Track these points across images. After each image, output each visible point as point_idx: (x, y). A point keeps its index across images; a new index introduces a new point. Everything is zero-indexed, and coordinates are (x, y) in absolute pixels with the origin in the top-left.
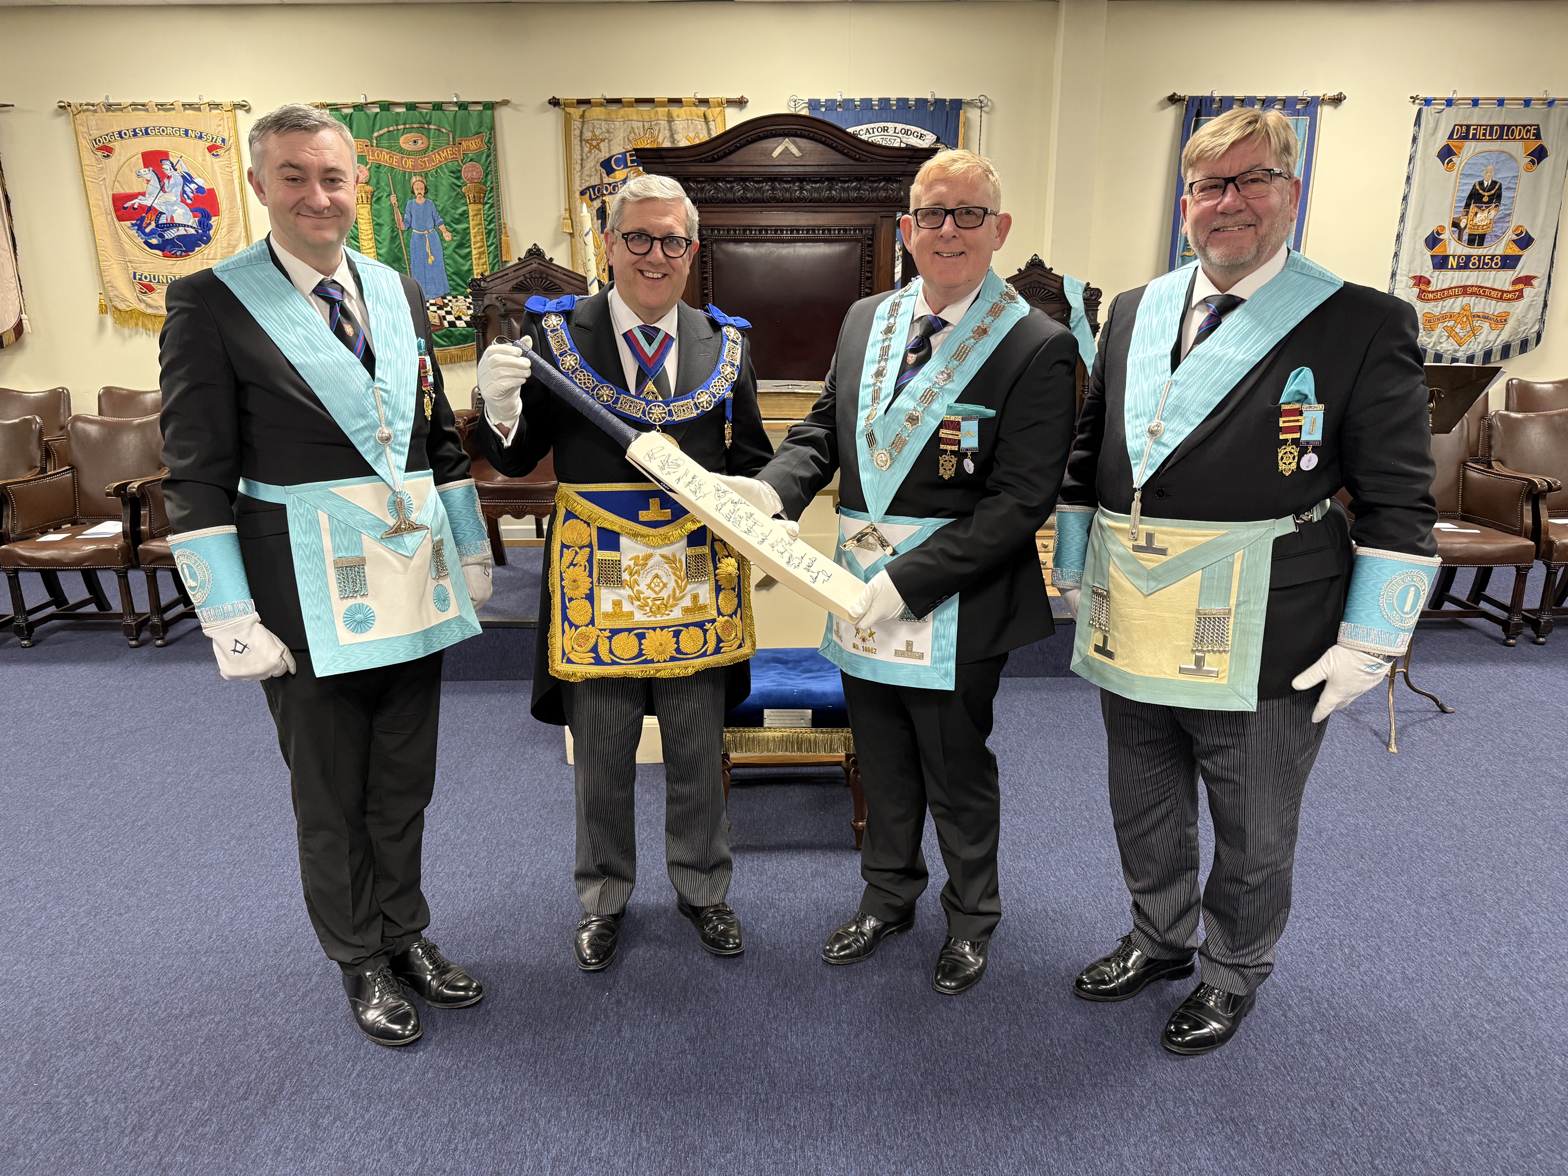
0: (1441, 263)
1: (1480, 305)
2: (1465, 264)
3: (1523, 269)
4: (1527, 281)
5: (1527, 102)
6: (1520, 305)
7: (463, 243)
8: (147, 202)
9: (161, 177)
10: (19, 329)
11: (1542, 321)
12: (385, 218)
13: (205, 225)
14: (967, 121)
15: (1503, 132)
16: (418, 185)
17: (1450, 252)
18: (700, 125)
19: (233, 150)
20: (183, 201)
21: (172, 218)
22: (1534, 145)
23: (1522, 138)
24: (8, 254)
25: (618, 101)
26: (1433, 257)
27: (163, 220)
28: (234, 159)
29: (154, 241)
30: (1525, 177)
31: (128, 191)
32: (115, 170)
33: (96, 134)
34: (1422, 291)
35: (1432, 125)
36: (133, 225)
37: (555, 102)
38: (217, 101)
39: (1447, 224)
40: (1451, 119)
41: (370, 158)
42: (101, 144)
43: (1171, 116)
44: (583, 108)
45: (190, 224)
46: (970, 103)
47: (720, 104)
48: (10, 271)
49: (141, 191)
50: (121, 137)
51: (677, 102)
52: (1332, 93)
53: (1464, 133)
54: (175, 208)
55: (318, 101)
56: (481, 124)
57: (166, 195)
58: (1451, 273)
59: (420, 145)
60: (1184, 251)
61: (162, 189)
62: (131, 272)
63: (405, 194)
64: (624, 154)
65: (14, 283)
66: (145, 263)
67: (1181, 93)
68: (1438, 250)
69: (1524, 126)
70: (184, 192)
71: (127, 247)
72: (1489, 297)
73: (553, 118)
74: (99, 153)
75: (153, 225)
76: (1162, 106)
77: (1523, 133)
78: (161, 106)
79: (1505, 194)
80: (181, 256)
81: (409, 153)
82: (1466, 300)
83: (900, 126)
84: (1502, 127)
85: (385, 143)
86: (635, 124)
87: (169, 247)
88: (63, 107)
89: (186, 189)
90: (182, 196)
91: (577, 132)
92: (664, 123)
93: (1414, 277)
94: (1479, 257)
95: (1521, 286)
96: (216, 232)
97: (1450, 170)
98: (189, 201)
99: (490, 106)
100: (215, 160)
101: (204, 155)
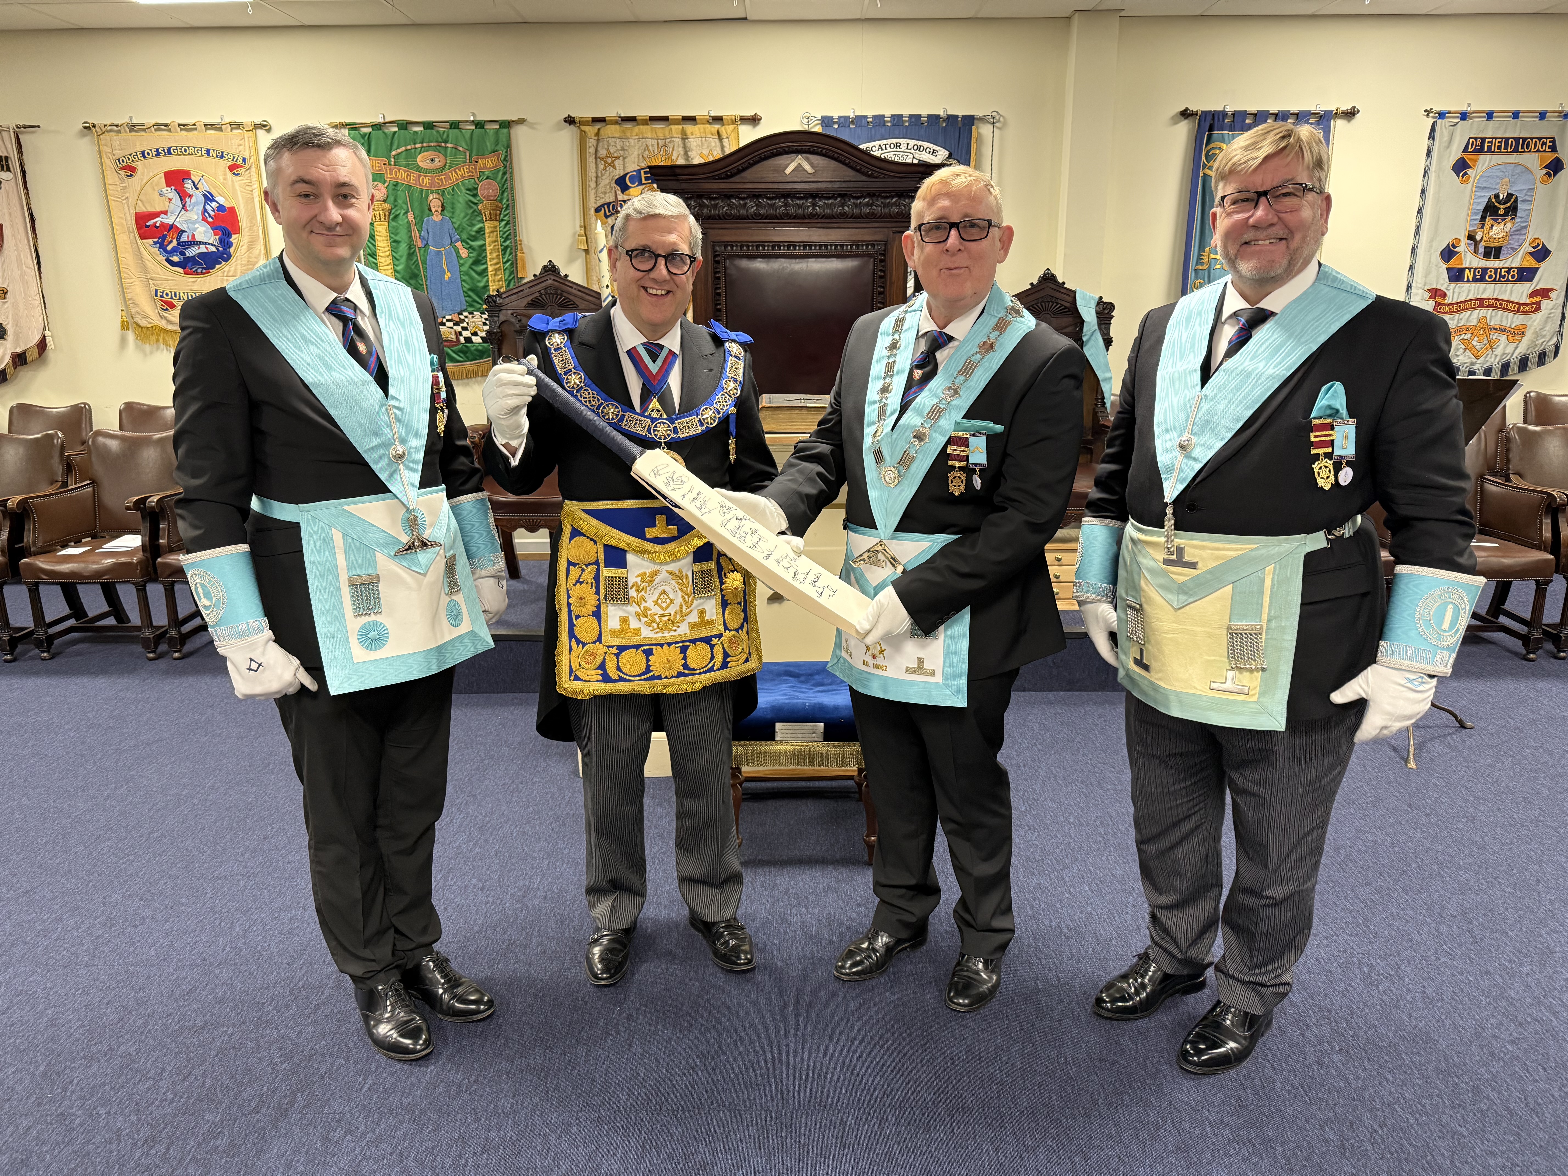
0: (1456, 276)
1: (1496, 318)
2: (1481, 277)
3: (1541, 281)
4: (1545, 293)
5: (1542, 115)
6: (1538, 318)
7: (479, 260)
8: (169, 220)
9: (183, 195)
10: (42, 345)
11: (1560, 333)
12: (402, 236)
13: (225, 243)
14: (979, 137)
15: (1519, 145)
16: (435, 203)
17: (1466, 264)
18: (714, 142)
19: (253, 169)
20: (204, 219)
21: (193, 236)
22: (1550, 157)
23: (1538, 151)
24: (32, 272)
25: (632, 119)
26: (1447, 269)
27: (184, 238)
28: (255, 178)
29: (176, 259)
30: (1541, 189)
31: (150, 209)
32: (139, 188)
33: (119, 153)
34: (1438, 304)
35: (1446, 138)
36: (155, 243)
37: (570, 121)
38: (239, 121)
39: (1463, 237)
40: (1465, 132)
41: (388, 177)
42: (125, 164)
43: (1183, 130)
44: (598, 126)
45: (211, 242)
46: (982, 119)
47: (734, 122)
48: (34, 289)
49: (163, 209)
50: (145, 157)
51: (691, 119)
52: (1346, 107)
53: (1479, 146)
54: (197, 226)
55: (337, 120)
56: (497, 143)
57: (187, 214)
58: (1466, 286)
59: (437, 163)
60: (1197, 264)
61: (184, 207)
62: (153, 289)
63: (422, 212)
64: (639, 171)
65: (38, 300)
66: (167, 280)
67: (1193, 108)
68: (1453, 263)
69: (1540, 139)
70: (205, 210)
71: (149, 264)
72: (1506, 309)
73: (567, 136)
74: (123, 173)
75: (175, 243)
76: (1174, 120)
77: (1539, 145)
78: (183, 126)
79: (1520, 206)
80: (202, 273)
81: (427, 171)
82: (1483, 312)
83: (912, 142)
84: (1517, 140)
85: (402, 161)
86: (650, 142)
87: (190, 264)
88: (88, 128)
89: (208, 207)
90: (203, 214)
91: (592, 150)
92: (678, 141)
93: (1430, 290)
94: (1496, 269)
95: (1538, 299)
96: (236, 250)
97: (1465, 182)
98: (210, 220)
99: (507, 125)
100: (235, 178)
101: (225, 174)
